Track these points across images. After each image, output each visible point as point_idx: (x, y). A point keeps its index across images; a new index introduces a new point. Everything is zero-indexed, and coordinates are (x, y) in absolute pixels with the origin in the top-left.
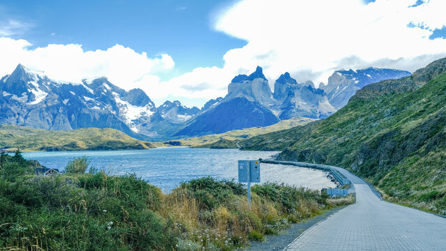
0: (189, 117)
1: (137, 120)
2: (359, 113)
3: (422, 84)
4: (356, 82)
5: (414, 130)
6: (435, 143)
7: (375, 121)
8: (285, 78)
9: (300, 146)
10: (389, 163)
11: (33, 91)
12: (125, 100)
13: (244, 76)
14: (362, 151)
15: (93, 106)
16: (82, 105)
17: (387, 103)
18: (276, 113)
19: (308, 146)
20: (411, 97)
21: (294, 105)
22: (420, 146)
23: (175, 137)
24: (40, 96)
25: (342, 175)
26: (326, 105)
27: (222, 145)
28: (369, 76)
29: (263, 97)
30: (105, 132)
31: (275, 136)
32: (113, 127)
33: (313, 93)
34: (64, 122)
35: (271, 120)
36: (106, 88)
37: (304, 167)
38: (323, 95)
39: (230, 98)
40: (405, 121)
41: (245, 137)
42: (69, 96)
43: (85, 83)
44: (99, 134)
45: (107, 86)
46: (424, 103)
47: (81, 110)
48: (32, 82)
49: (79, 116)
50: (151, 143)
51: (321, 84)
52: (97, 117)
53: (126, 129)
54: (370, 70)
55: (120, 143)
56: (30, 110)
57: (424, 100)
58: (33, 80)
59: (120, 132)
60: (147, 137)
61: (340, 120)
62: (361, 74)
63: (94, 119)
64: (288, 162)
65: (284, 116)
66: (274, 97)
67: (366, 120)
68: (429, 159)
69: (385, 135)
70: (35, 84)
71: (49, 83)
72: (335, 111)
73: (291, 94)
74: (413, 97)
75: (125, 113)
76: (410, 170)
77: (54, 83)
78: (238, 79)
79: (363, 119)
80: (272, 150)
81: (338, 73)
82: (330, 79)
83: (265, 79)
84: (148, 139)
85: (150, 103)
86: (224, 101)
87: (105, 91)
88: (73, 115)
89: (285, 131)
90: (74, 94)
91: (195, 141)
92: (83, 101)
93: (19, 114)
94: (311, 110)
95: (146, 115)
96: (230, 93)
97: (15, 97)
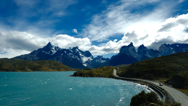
1: (86, 62)
4: (172, 49)
8: (142, 47)
11: (52, 51)
12: (83, 55)
13: (126, 46)
15: (72, 56)
21: (146, 57)
24: (54, 52)
29: (133, 54)
33: (154, 52)
38: (158, 53)
43: (70, 49)
54: (178, 44)
58: (53, 47)
66: (138, 54)
71: (58, 49)
73: (145, 53)
75: (83, 59)
81: (163, 45)
82: (160, 48)
83: (134, 47)
85: (92, 56)
87: (77, 51)
88: (64, 59)
90: (66, 52)
92: (69, 55)
95: (90, 60)
96: (120, 52)
97: (46, 53)
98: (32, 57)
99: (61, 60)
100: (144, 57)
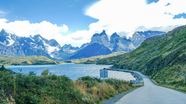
0: (75, 51)
1: (53, 52)
2: (145, 49)
3: (170, 37)
4: (144, 36)
5: (167, 56)
6: (176, 62)
7: (151, 53)
8: (115, 35)
9: (121, 63)
10: (157, 70)
11: (9, 40)
12: (48, 44)
13: (98, 34)
14: (146, 65)
15: (34, 46)
16: (29, 46)
17: (156, 45)
18: (111, 49)
19: (124, 63)
20: (166, 43)
21: (119, 46)
22: (170, 62)
23: (69, 59)
24: (11, 42)
25: (138, 75)
26: (131, 46)
27: (89, 62)
28: (149, 34)
29: (106, 43)
30: (39, 57)
31: (111, 58)
32: (43, 55)
33: (126, 41)
34: (22, 53)
35: (109, 52)
36: (40, 39)
37: (123, 71)
38: (130, 42)
39: (92, 43)
40: (164, 53)
41: (98, 59)
42: (24, 42)
43: (31, 37)
44: (37, 58)
45: (40, 38)
46: (172, 45)
47: (29, 48)
48: (8, 36)
49: (28, 51)
50: (59, 62)
51: (130, 37)
52: (36, 51)
53: (48, 56)
54: (149, 32)
55: (46, 62)
56: (7, 48)
57: (171, 44)
58: (9, 36)
59: (46, 57)
60: (57, 59)
61: (137, 52)
62: (146, 33)
63: (35, 51)
64: (116, 69)
65: (114, 50)
66: (110, 43)
67: (148, 52)
68: (174, 68)
69: (156, 58)
70: (9, 37)
71: (15, 37)
72: (135, 48)
73: (117, 41)
74: (167, 43)
75: (48, 49)
76: (166, 72)
77: (18, 37)
78: (95, 35)
79: (147, 51)
80: (109, 64)
81: (136, 33)
82: (133, 35)
83: (106, 35)
84: (57, 60)
85: (58, 45)
86: (89, 44)
87: (39, 40)
88: (26, 50)
89: (115, 56)
90: (26, 41)
91: (77, 61)
92: (30, 44)
93: (2, 50)
94: (125, 48)
95: (56, 50)
96: (92, 41)
100: (116, 46)
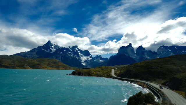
1: (85, 61)
4: (170, 51)
8: (141, 48)
12: (82, 54)
13: (124, 46)
15: (71, 55)
21: (145, 58)
29: (132, 55)
43: (69, 48)
48: (52, 46)
52: (71, 58)
54: (176, 46)
56: (49, 55)
58: (53, 46)
66: (136, 55)
71: (58, 47)
73: (143, 54)
75: (82, 58)
78: (122, 48)
81: (162, 47)
82: (158, 49)
83: (132, 48)
85: (90, 55)
87: (76, 50)
88: (63, 58)
90: (65, 51)
92: (68, 53)
95: (88, 59)
96: (119, 53)
97: (46, 51)
98: (32, 55)
99: (60, 59)
100: (142, 58)
